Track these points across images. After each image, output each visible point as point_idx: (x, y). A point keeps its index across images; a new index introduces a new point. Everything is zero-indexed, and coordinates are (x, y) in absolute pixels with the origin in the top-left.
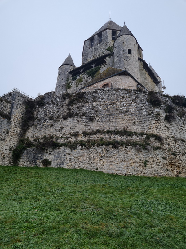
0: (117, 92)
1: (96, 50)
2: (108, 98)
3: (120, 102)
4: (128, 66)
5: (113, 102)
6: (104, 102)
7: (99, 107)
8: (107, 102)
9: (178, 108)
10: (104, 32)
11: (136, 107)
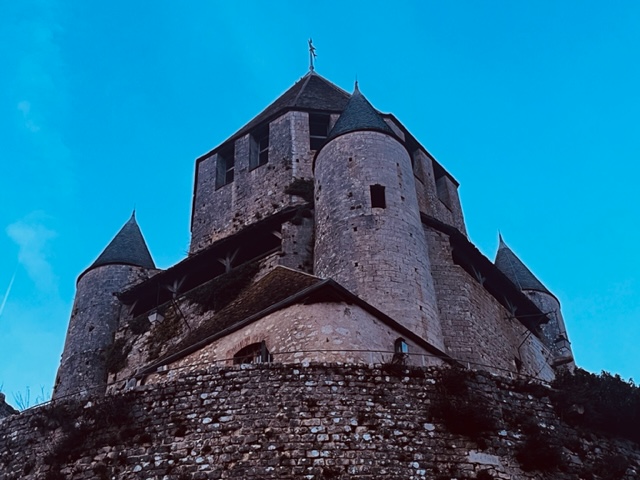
0: (284, 380)
1: (243, 193)
2: (239, 413)
3: (297, 430)
4: (373, 254)
5: (268, 430)
6: (224, 432)
7: (199, 460)
8: (238, 434)
9: (589, 440)
10: (275, 122)
11: (374, 447)
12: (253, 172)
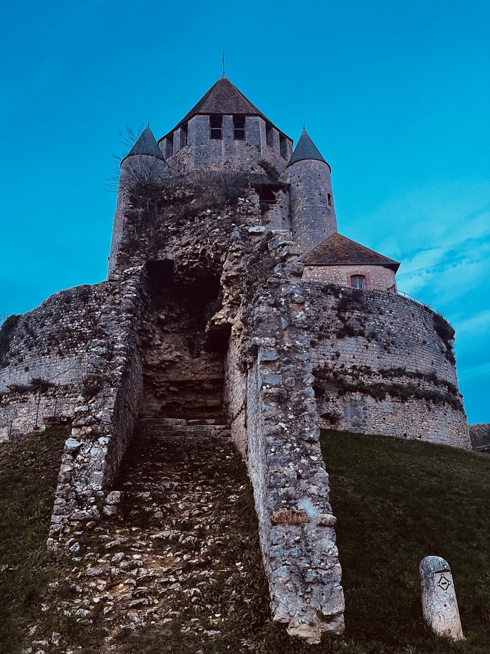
1: (230, 151)
12: (236, 141)
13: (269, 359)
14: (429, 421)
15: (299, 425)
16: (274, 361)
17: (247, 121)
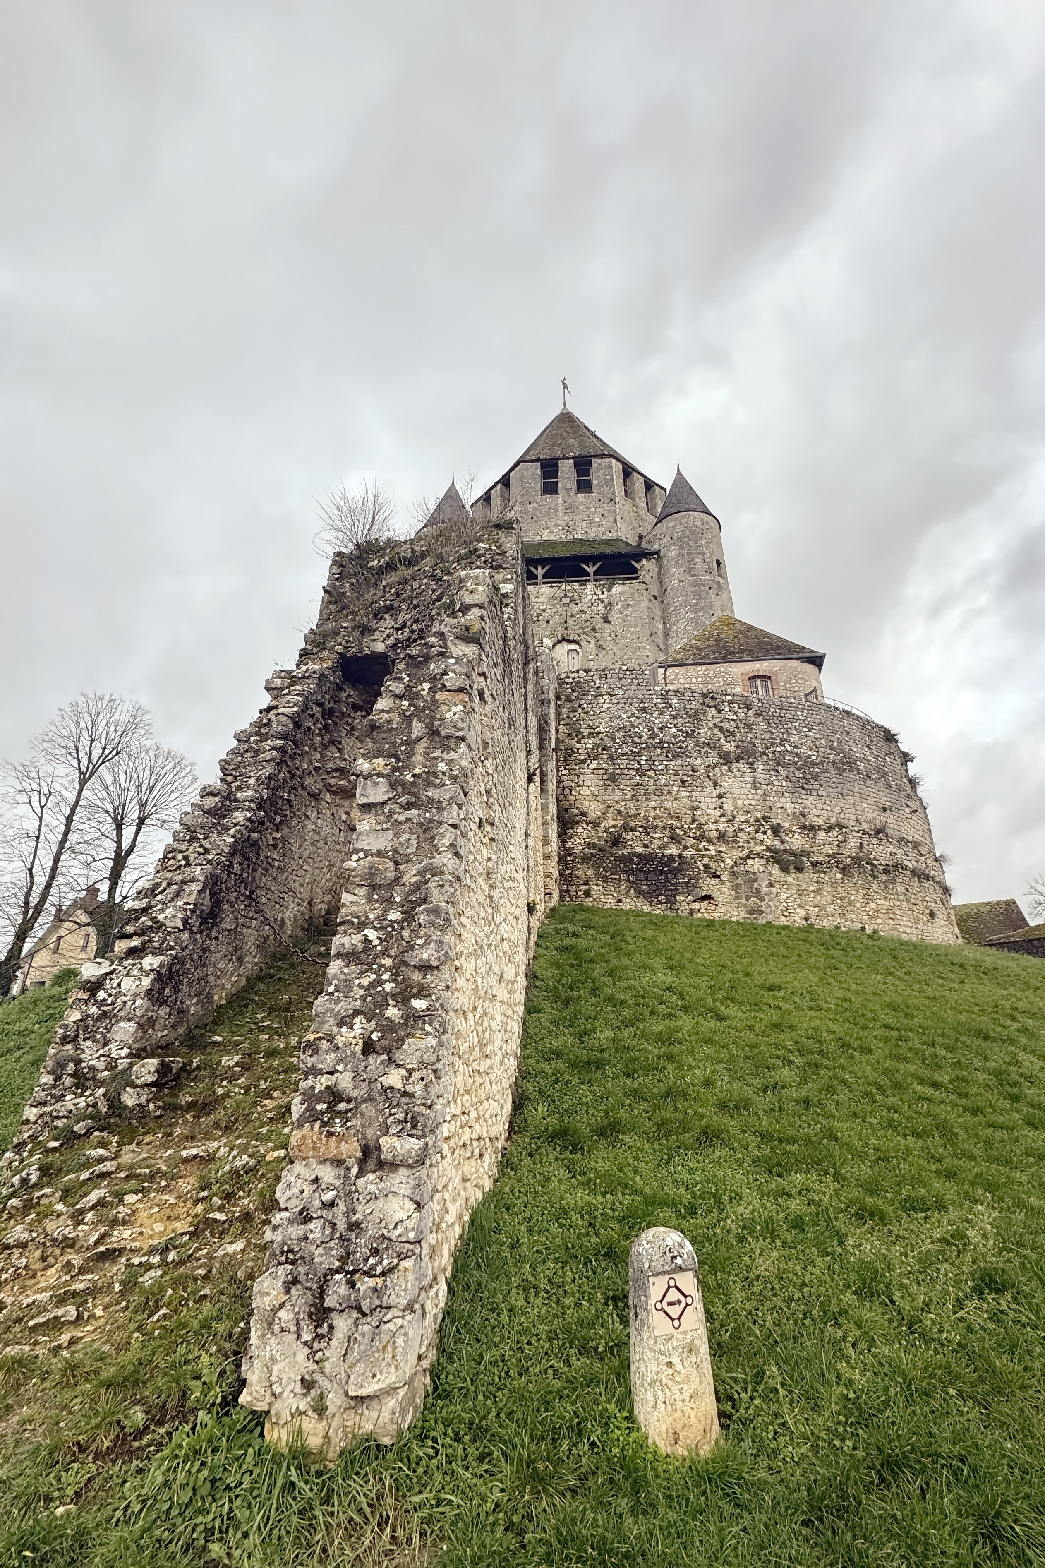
2: (821, 730)
10: (598, 461)
12: (579, 495)
13: (371, 800)
14: (879, 902)
15: (406, 933)
16: (383, 804)
17: (594, 465)
